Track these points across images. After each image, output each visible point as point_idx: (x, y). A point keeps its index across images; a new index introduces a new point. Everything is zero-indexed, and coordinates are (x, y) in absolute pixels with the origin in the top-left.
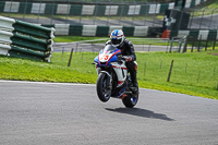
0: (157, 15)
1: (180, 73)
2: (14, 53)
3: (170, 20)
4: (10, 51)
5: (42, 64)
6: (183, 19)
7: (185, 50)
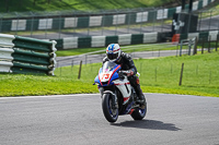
0: (165, 20)
1: (192, 76)
2: (16, 69)
3: (178, 24)
4: (12, 68)
5: (45, 78)
6: (191, 22)
7: (195, 52)
